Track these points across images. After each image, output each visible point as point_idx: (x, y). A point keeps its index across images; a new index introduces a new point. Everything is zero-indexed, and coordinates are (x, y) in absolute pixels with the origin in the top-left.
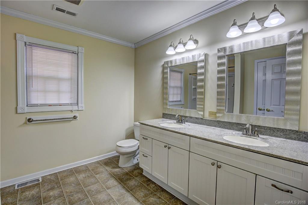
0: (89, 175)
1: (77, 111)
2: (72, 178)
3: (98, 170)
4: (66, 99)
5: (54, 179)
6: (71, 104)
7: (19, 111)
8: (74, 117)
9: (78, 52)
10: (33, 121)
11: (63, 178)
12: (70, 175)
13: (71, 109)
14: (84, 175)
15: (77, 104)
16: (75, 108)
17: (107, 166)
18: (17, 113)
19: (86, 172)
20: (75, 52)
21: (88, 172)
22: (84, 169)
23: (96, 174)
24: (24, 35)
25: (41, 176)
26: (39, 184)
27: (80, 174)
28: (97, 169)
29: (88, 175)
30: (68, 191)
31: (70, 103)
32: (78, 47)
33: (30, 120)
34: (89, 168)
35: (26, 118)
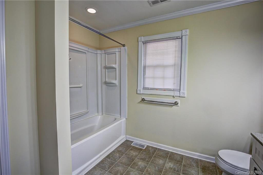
0: (177, 169)
1: (178, 97)
2: (161, 161)
3: (189, 170)
4: (170, 84)
5: (151, 153)
6: (174, 90)
7: (138, 92)
8: (175, 103)
9: (182, 36)
10: (145, 100)
11: (157, 156)
12: (163, 157)
13: (173, 94)
14: (172, 165)
15: (179, 90)
16: (177, 94)
17: (203, 172)
18: (137, 94)
19: (177, 163)
20: (178, 37)
21: (178, 165)
22: (178, 158)
23: (183, 174)
24: (142, 37)
25: (147, 145)
26: (141, 150)
27: (171, 162)
28: (190, 167)
29: (175, 168)
30: (149, 170)
31: (173, 88)
32: (182, 31)
33: (143, 100)
34: (183, 161)
35: (142, 98)
